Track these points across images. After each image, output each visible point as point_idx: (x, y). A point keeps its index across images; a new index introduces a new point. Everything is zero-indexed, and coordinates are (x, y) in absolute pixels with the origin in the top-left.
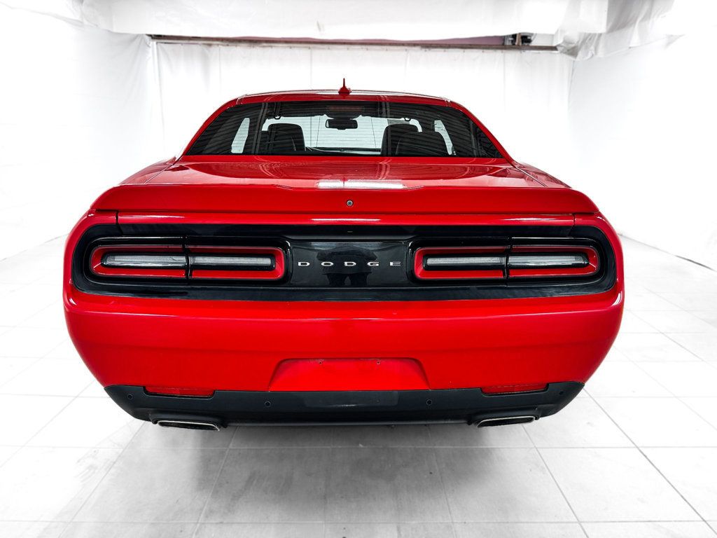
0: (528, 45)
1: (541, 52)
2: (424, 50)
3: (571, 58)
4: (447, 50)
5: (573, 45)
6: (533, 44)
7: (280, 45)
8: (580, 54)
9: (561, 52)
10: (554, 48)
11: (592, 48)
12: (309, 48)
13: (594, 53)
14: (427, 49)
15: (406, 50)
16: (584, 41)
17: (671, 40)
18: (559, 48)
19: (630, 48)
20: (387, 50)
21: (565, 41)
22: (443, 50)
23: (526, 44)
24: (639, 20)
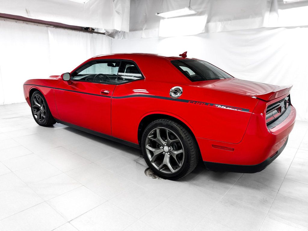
1: (99, 34)
2: (55, 28)
3: (111, 38)
5: (109, 34)
6: (95, 31)
8: (116, 37)
9: (107, 35)
11: (123, 36)
13: (123, 38)
15: (47, 27)
18: (105, 34)
19: (142, 38)
20: (37, 25)
21: (107, 31)
22: (64, 29)
23: (93, 31)
24: (144, 29)
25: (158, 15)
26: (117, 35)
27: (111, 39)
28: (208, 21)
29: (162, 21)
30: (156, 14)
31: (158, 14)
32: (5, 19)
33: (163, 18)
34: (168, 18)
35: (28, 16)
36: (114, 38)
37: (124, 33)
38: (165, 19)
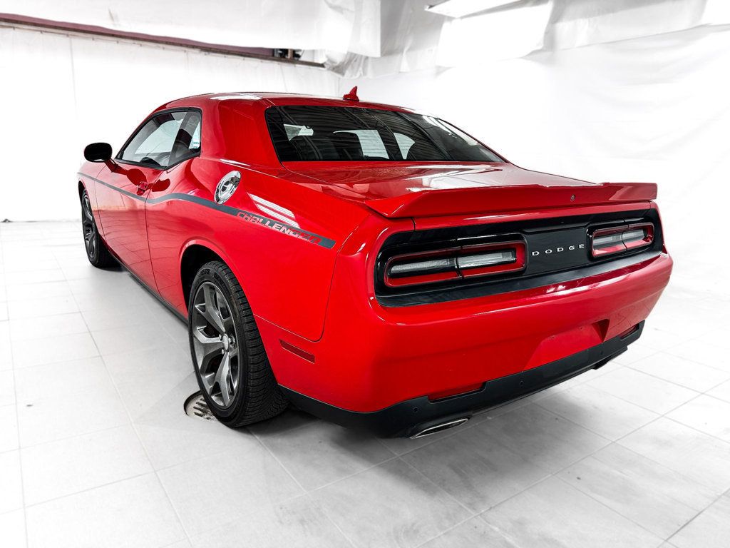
0: (298, 60)
1: (311, 67)
2: (203, 53)
3: (338, 76)
4: (226, 56)
5: (337, 65)
6: (302, 59)
7: (26, 27)
8: (347, 73)
9: (328, 69)
10: (322, 65)
11: (361, 69)
12: (68, 35)
13: (362, 73)
14: (207, 53)
15: (185, 51)
16: (350, 62)
17: (439, 70)
18: (325, 65)
19: (400, 72)
20: (164, 48)
21: (329, 60)
22: (223, 55)
23: (296, 58)
24: (406, 50)
25: (432, 10)
26: (350, 66)
27: (339, 78)
28: (556, 18)
29: (446, 25)
30: (427, 9)
31: (431, 7)
32: (95, 36)
33: (450, 19)
34: (462, 18)
35: (114, 25)
36: (343, 74)
37: (364, 62)
38: (454, 21)
